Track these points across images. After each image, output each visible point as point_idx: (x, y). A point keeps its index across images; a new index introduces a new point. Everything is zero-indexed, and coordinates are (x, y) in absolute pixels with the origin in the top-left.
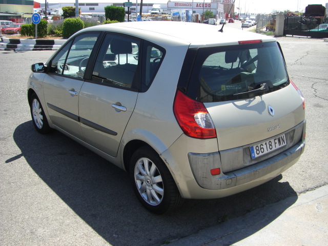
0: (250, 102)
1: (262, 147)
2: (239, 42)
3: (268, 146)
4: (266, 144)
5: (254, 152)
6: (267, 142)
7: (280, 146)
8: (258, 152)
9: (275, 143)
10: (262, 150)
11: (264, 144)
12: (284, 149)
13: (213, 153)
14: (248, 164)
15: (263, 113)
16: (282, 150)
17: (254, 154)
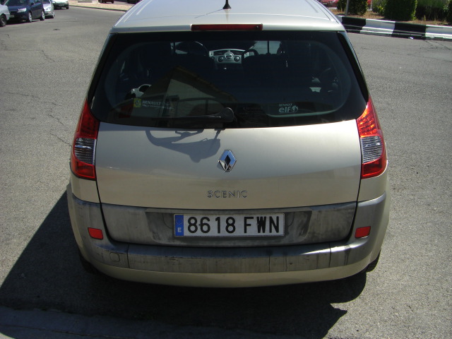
0: (183, 136)
1: (205, 221)
2: (194, 27)
3: (223, 224)
4: (218, 219)
5: (182, 226)
6: (223, 218)
7: (261, 234)
8: (193, 228)
9: (247, 225)
10: (206, 227)
11: (213, 218)
12: (273, 242)
13: (91, 204)
14: (164, 241)
15: (202, 161)
16: (265, 243)
17: (182, 230)
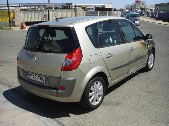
2: (38, 26)
3: (34, 77)
4: (34, 75)
6: (35, 75)
7: (41, 81)
9: (38, 78)
10: (32, 77)
11: (33, 75)
12: (42, 84)
15: (30, 59)
17: (28, 76)
